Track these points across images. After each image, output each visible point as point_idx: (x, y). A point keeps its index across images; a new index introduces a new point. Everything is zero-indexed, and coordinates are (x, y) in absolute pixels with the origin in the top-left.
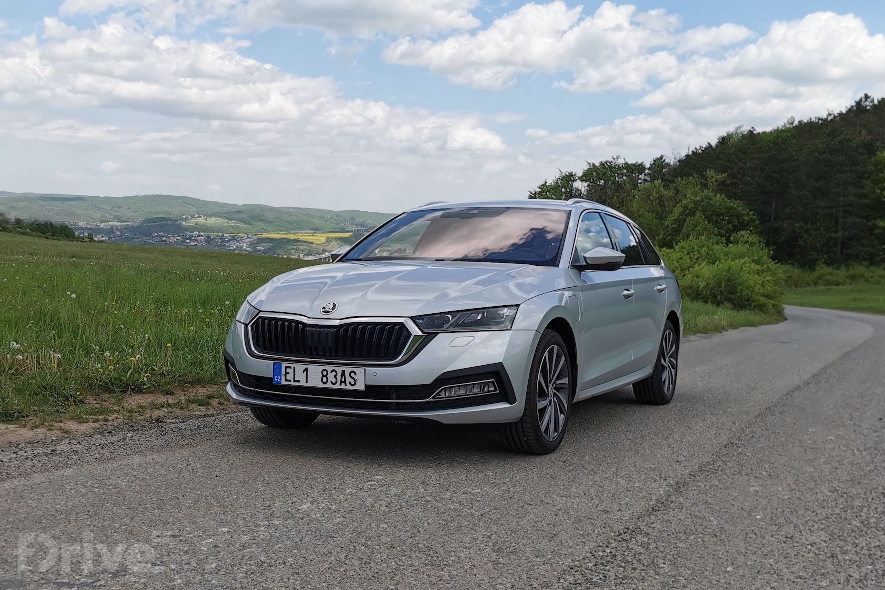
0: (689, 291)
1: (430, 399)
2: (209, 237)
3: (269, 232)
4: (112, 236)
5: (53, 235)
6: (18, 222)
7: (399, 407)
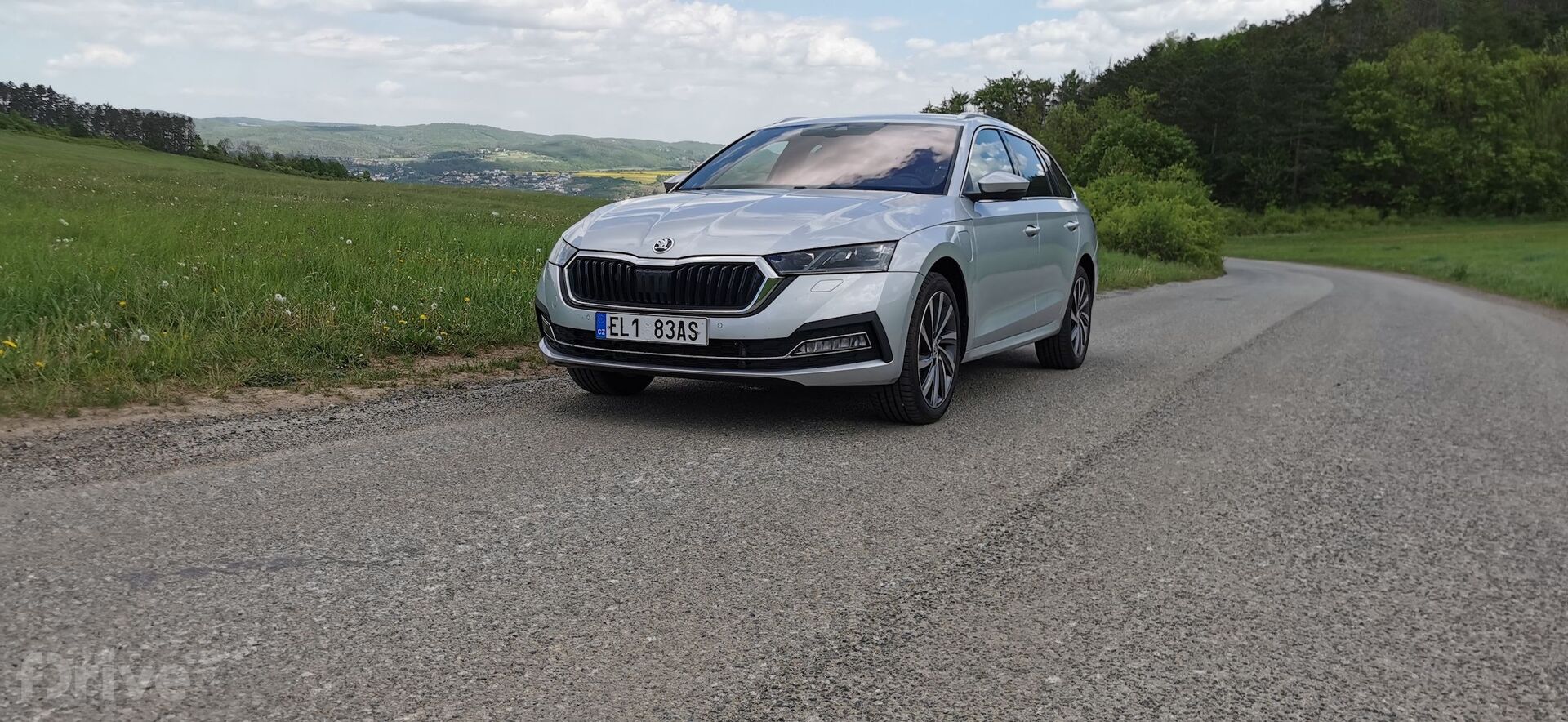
0: (1106, 239)
1: (788, 356)
2: (513, 176)
3: (587, 169)
4: (393, 175)
5: (321, 174)
6: (278, 157)
7: (750, 366)
